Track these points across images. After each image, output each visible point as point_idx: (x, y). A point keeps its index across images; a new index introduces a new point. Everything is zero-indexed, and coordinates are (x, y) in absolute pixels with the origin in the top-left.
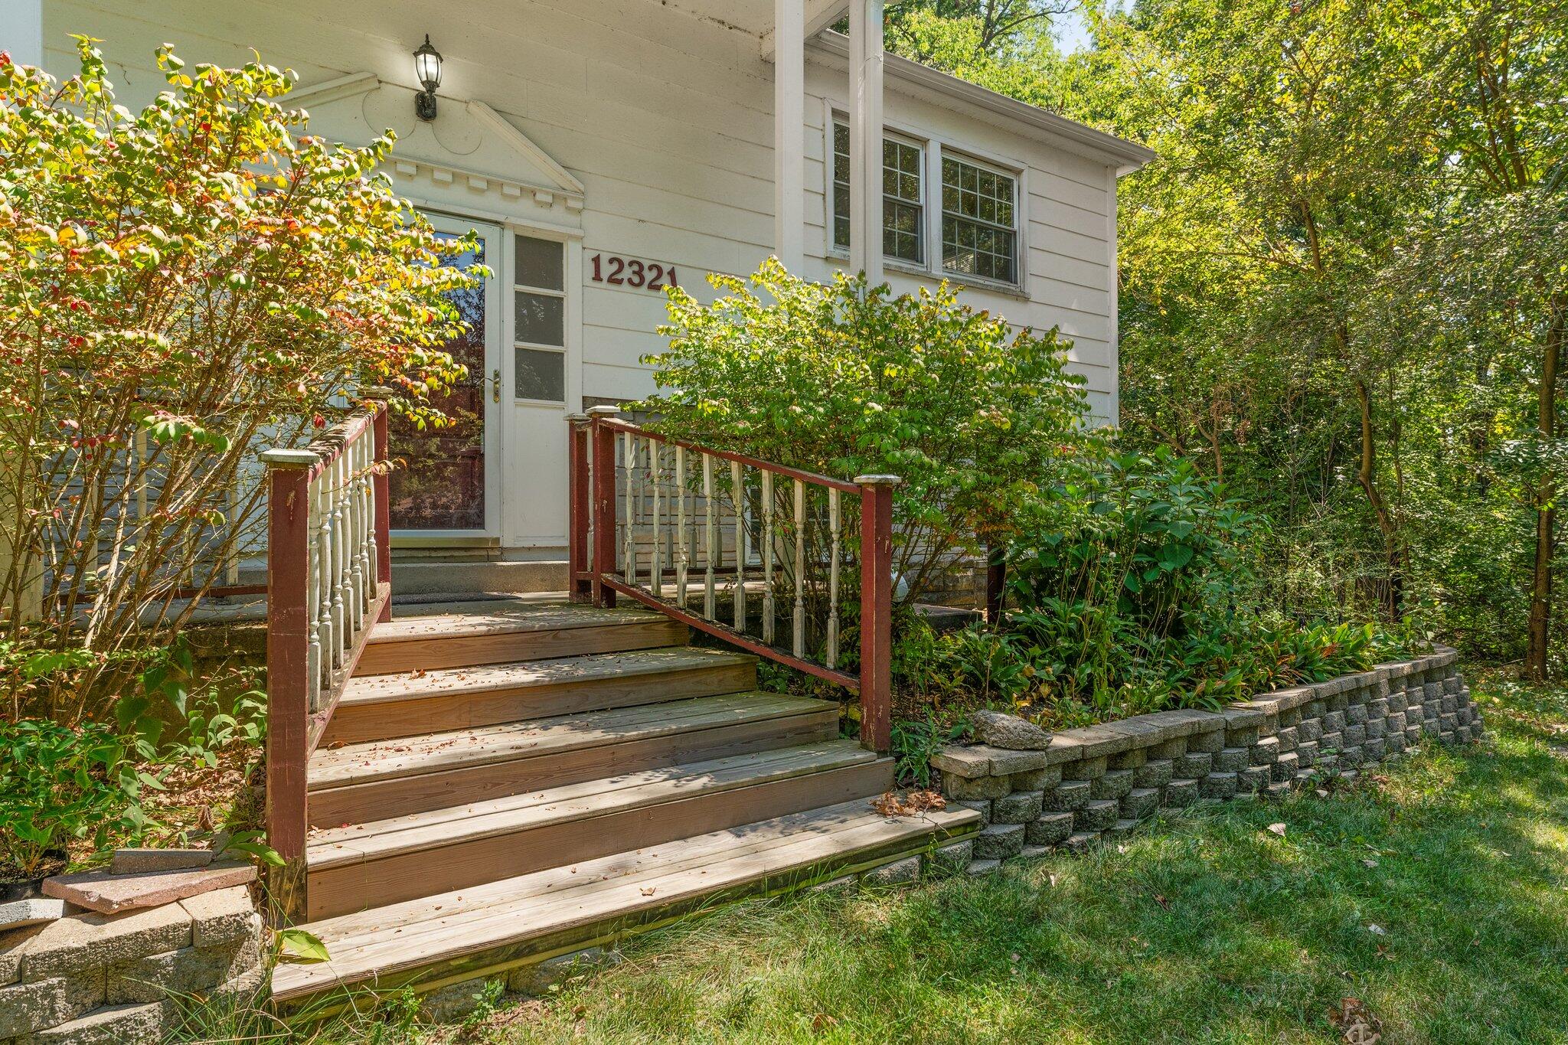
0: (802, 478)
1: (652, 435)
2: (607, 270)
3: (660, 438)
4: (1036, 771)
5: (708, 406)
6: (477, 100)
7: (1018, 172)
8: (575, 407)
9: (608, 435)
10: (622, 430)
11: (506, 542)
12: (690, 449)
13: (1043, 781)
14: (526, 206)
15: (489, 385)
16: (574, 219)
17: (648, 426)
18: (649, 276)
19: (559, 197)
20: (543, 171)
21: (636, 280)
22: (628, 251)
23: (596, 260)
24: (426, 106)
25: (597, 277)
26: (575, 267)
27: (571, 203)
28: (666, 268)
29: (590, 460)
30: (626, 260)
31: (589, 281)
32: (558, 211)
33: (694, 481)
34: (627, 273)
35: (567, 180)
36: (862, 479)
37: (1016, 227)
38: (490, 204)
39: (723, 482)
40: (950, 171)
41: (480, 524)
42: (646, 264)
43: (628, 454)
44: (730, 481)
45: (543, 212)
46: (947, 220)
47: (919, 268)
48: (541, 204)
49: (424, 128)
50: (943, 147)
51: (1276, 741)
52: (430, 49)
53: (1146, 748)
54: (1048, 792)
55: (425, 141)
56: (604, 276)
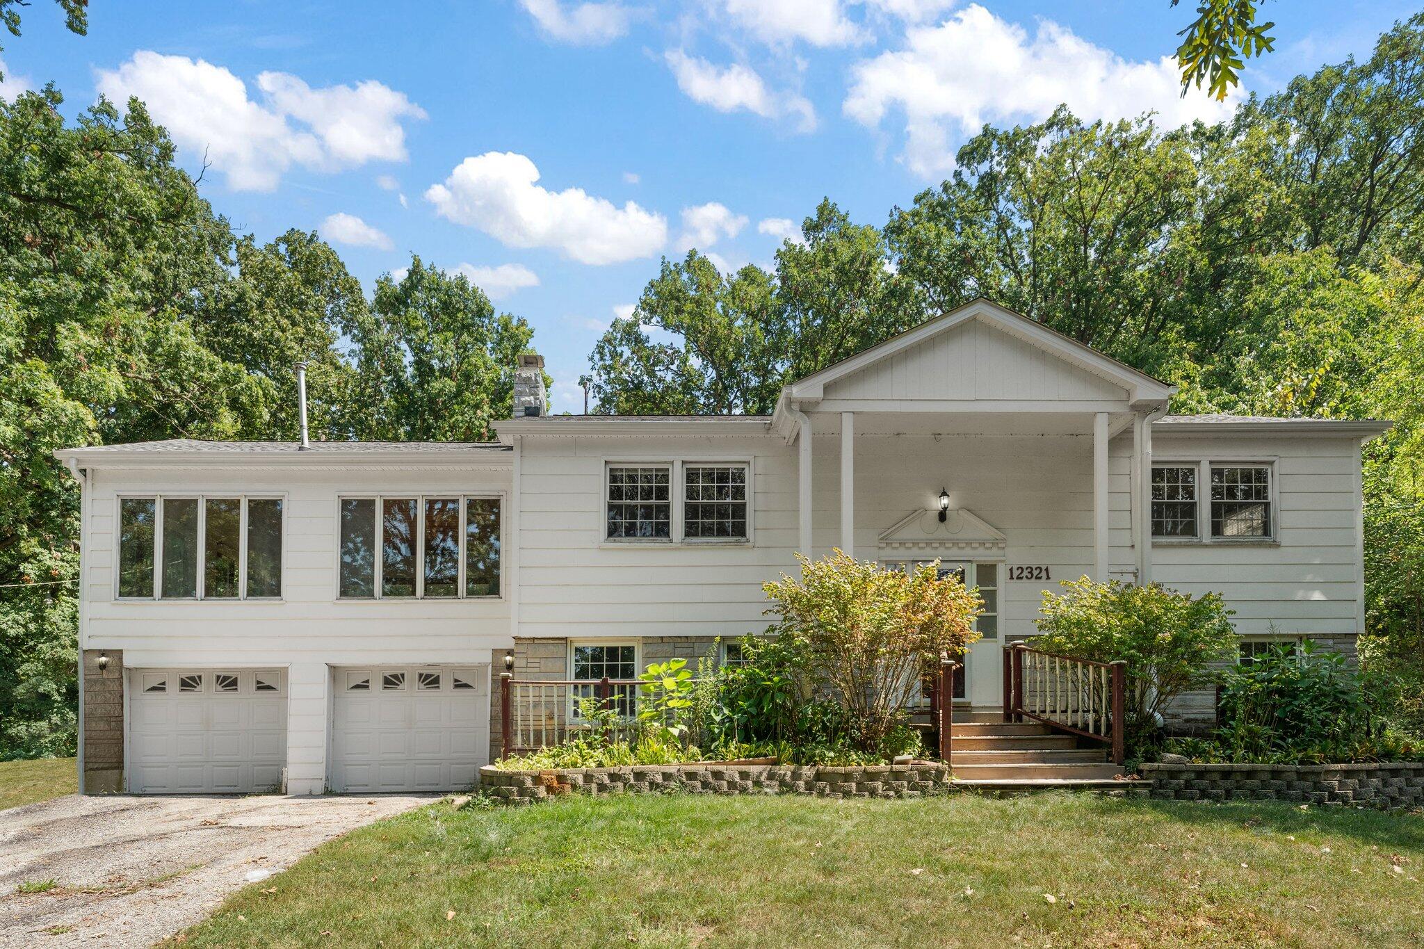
0: (1092, 664)
1: (1037, 651)
2: (1016, 573)
3: (1040, 653)
4: (1181, 772)
5: (1057, 640)
6: (962, 508)
7: (1271, 463)
8: (1001, 641)
9: (1019, 653)
10: (1024, 650)
11: (973, 705)
12: (1052, 656)
13: (1185, 776)
14: (981, 551)
16: (1001, 552)
17: (1035, 648)
18: (1035, 573)
19: (995, 543)
20: (986, 532)
21: (1029, 576)
22: (1025, 563)
23: (1011, 570)
24: (942, 516)
25: (1012, 578)
26: (1002, 574)
27: (1000, 545)
28: (1044, 568)
29: (1012, 663)
30: (1024, 567)
31: (1008, 580)
32: (994, 550)
33: (1053, 669)
34: (1025, 573)
35: (999, 535)
36: (1112, 663)
37: (1270, 499)
38: (968, 553)
39: (1064, 668)
40: (1217, 475)
41: (963, 696)
42: (1034, 567)
43: (1027, 660)
44: (1066, 668)
45: (988, 552)
46: (1216, 506)
47: (1195, 540)
48: (988, 548)
49: (942, 526)
50: (1211, 462)
51: (1337, 783)
52: (944, 494)
53: (1242, 772)
54: (1187, 781)
55: (942, 531)
56: (1015, 576)
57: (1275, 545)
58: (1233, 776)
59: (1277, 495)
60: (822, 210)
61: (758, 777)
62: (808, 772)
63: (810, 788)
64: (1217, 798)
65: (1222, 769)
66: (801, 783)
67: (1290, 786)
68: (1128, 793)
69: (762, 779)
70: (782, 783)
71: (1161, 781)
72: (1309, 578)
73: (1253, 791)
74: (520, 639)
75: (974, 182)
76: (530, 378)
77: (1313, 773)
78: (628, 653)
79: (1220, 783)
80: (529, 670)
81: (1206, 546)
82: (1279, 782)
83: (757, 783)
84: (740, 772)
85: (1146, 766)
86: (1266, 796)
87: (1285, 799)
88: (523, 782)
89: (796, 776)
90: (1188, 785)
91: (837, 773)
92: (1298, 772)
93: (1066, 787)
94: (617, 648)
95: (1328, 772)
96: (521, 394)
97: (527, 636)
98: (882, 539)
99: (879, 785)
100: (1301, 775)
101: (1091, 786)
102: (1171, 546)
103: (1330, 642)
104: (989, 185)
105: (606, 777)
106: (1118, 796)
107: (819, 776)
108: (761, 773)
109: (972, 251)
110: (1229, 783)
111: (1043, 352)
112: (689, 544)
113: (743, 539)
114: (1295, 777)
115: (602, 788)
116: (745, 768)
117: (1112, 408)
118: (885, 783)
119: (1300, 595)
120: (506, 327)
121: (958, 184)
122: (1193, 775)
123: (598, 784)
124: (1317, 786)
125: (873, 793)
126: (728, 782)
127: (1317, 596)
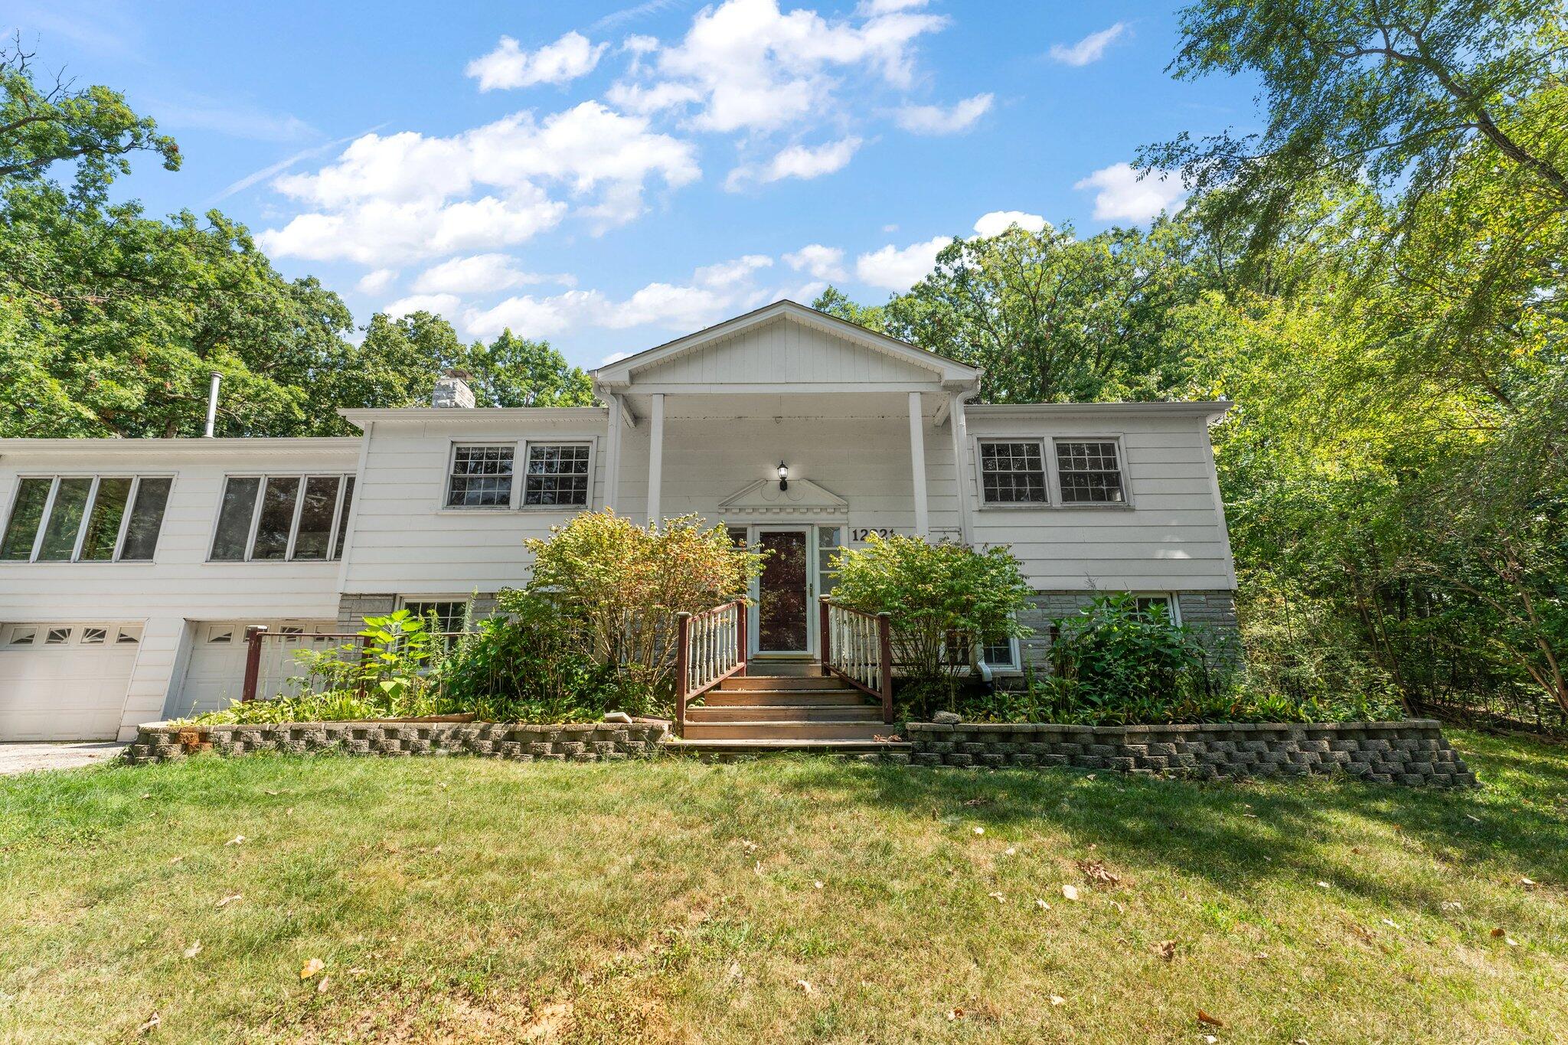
0: (867, 617)
2: (860, 535)
4: (950, 733)
6: (802, 480)
7: (1117, 438)
11: (814, 658)
13: (954, 738)
14: (824, 515)
15: (808, 590)
16: (844, 517)
19: (838, 509)
20: (829, 500)
22: (868, 525)
23: (855, 532)
24: (784, 485)
25: (856, 539)
26: (844, 534)
27: (843, 511)
28: (889, 530)
30: (869, 530)
31: (852, 541)
32: (837, 515)
35: (842, 502)
36: (877, 614)
37: (1120, 469)
38: (810, 517)
40: (1062, 450)
41: (805, 649)
42: (879, 530)
45: (832, 516)
46: (1063, 477)
47: (1045, 505)
48: (829, 513)
49: (784, 493)
50: (1054, 438)
51: (1145, 747)
52: (783, 466)
53: (1025, 734)
54: (957, 743)
55: (783, 498)
56: (859, 538)
57: (1130, 509)
58: (1014, 738)
59: (1125, 466)
60: (827, 294)
61: (438, 735)
62: (498, 730)
63: (497, 747)
64: (994, 765)
65: (999, 730)
66: (488, 743)
67: (1086, 749)
68: (881, 757)
69: (443, 737)
70: (466, 742)
71: (925, 743)
72: (1168, 539)
73: (1040, 756)
74: (346, 595)
75: (951, 274)
76: (448, 386)
77: (1112, 735)
78: (458, 609)
79: (999, 745)
80: (351, 624)
81: (1057, 510)
82: (1071, 745)
83: (436, 743)
84: (419, 730)
85: (911, 725)
86: (1055, 762)
87: (1079, 765)
88: (157, 740)
89: (484, 734)
90: (959, 747)
91: (532, 732)
92: (1094, 734)
93: (804, 749)
94: (448, 605)
95: (1131, 734)
96: (439, 398)
97: (354, 592)
98: (721, 505)
99: (580, 747)
100: (1100, 738)
101: (834, 749)
102: (1020, 510)
103: (1203, 598)
104: (963, 277)
105: (258, 735)
106: (868, 760)
107: (511, 736)
108: (443, 732)
109: (940, 316)
110: (1009, 747)
111: (853, 344)
112: (526, 511)
113: (582, 506)
114: (1092, 739)
115: (249, 746)
116: (426, 725)
117: (923, 388)
118: (588, 744)
119: (1160, 554)
120: (575, 375)
121: (939, 276)
122: (964, 737)
123: (245, 743)
124: (1120, 750)
125: (570, 755)
126: (403, 742)
127: (1180, 555)
